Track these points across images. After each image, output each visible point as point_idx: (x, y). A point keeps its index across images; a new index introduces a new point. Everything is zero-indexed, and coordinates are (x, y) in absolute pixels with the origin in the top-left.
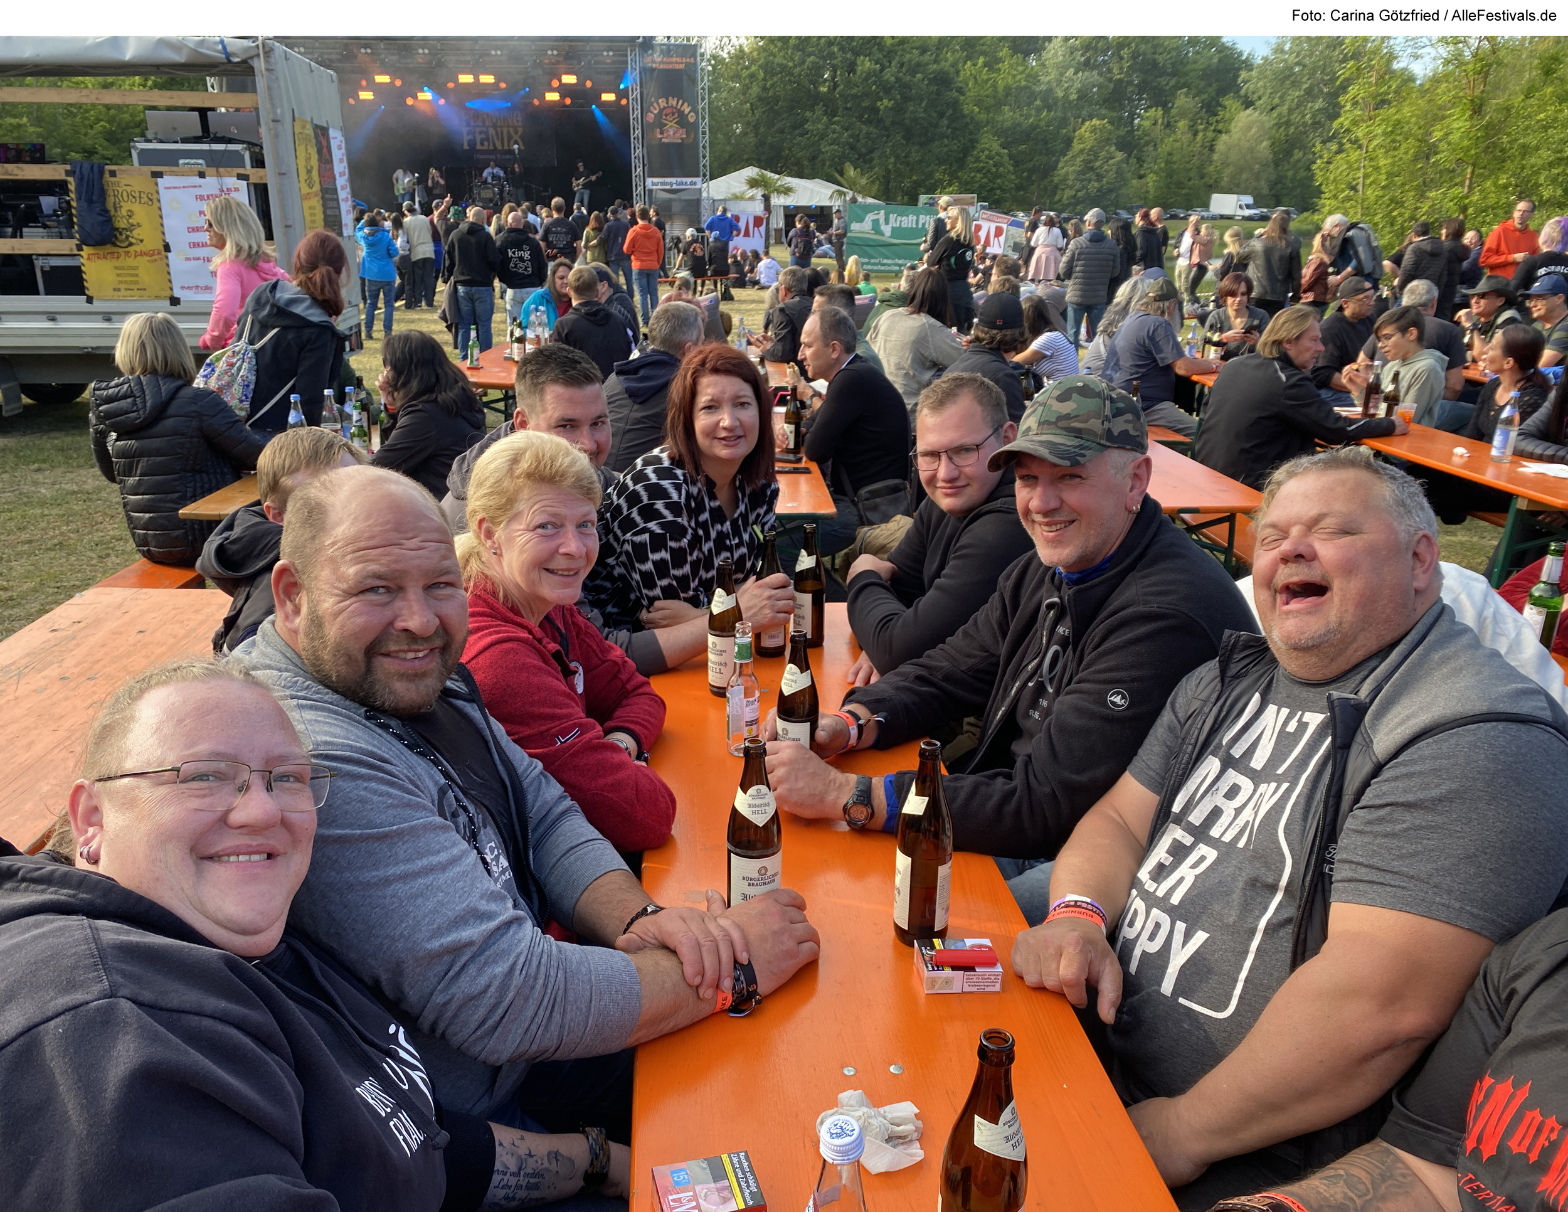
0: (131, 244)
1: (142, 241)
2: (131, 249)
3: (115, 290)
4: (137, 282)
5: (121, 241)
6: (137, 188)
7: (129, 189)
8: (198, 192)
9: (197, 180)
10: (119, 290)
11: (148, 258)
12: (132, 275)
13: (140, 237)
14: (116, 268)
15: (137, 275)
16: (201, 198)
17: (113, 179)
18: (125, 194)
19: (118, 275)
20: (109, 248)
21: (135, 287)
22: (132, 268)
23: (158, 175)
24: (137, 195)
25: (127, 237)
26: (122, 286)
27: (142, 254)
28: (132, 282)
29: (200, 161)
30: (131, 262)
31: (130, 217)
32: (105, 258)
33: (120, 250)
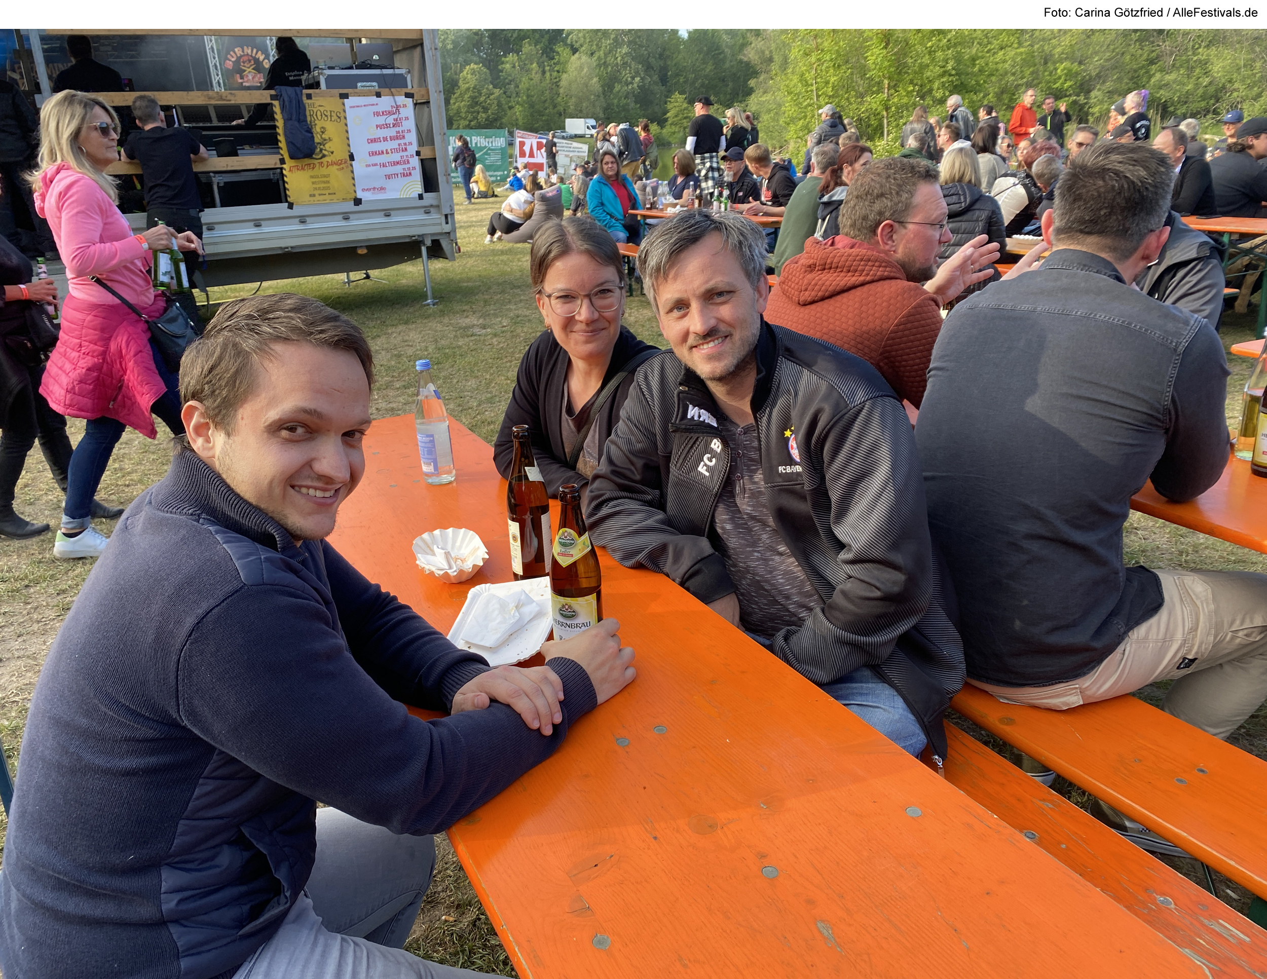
0: (324, 156)
1: (332, 153)
2: (324, 160)
3: (311, 196)
4: (328, 188)
5: (318, 154)
6: (328, 108)
7: (322, 109)
8: (375, 109)
9: (374, 99)
10: (314, 195)
11: (337, 167)
12: (324, 182)
13: (331, 150)
14: (312, 177)
15: (328, 182)
16: (377, 114)
17: (309, 101)
18: (319, 113)
19: (313, 183)
20: (307, 161)
21: (327, 192)
22: (325, 176)
23: (344, 96)
24: (329, 114)
25: (321, 150)
26: (317, 192)
27: (333, 163)
28: (324, 188)
29: (374, 84)
30: (324, 171)
31: (323, 132)
32: (303, 169)
33: (316, 162)
